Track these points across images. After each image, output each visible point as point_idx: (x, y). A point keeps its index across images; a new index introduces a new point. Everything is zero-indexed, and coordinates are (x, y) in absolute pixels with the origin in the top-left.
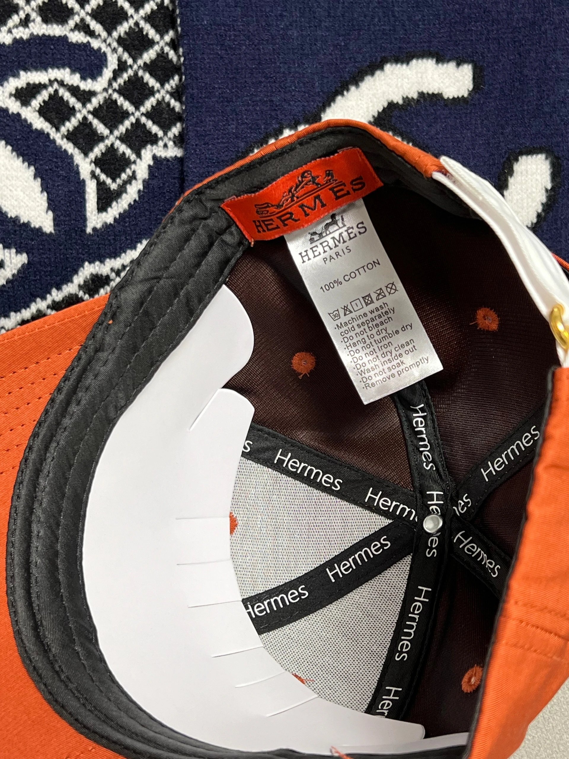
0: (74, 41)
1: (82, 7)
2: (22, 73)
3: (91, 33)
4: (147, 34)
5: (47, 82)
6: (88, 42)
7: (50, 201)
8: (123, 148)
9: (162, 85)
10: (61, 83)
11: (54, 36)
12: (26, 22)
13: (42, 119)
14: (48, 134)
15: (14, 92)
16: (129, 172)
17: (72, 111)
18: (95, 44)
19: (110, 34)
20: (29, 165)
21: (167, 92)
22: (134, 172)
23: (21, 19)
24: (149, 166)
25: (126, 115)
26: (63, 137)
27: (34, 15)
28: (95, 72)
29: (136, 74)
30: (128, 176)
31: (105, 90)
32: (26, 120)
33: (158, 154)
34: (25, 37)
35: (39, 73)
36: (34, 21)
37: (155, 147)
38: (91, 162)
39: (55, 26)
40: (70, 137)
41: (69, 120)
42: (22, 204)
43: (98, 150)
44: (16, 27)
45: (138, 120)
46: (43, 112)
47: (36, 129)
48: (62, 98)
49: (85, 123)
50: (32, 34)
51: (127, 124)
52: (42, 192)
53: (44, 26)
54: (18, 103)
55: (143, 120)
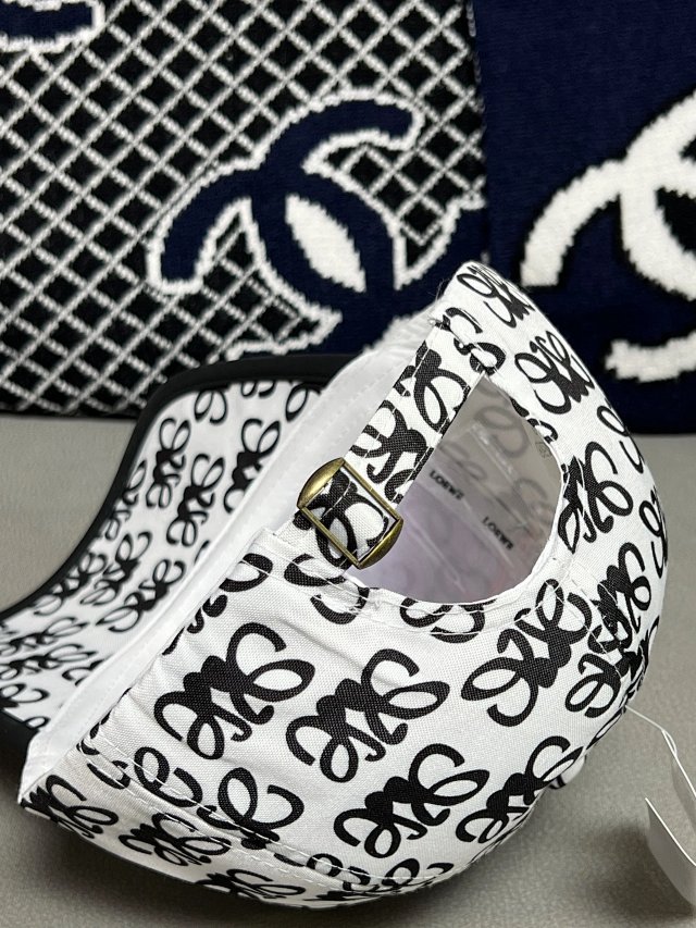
0: (382, 103)
1: (389, 68)
2: (333, 138)
3: (398, 94)
4: (451, 90)
6: (395, 103)
7: (362, 259)
8: (430, 204)
9: (468, 139)
11: (363, 100)
12: (336, 88)
14: (359, 196)
16: (435, 227)
17: (381, 171)
18: (402, 104)
19: (415, 92)
20: (342, 227)
21: (473, 145)
23: (331, 87)
24: (456, 219)
25: (433, 170)
27: (343, 82)
28: (402, 130)
29: (442, 129)
30: (435, 231)
31: (412, 148)
32: (337, 184)
33: (464, 207)
34: (336, 104)
35: (349, 137)
36: (343, 87)
38: (401, 220)
39: (363, 90)
40: (381, 195)
41: (378, 180)
42: (336, 265)
43: (406, 207)
44: (327, 94)
45: (444, 175)
46: (354, 174)
47: (347, 192)
48: (371, 159)
49: (393, 182)
50: (342, 100)
51: (434, 179)
52: (354, 251)
53: (354, 91)
54: (330, 168)
55: (450, 175)
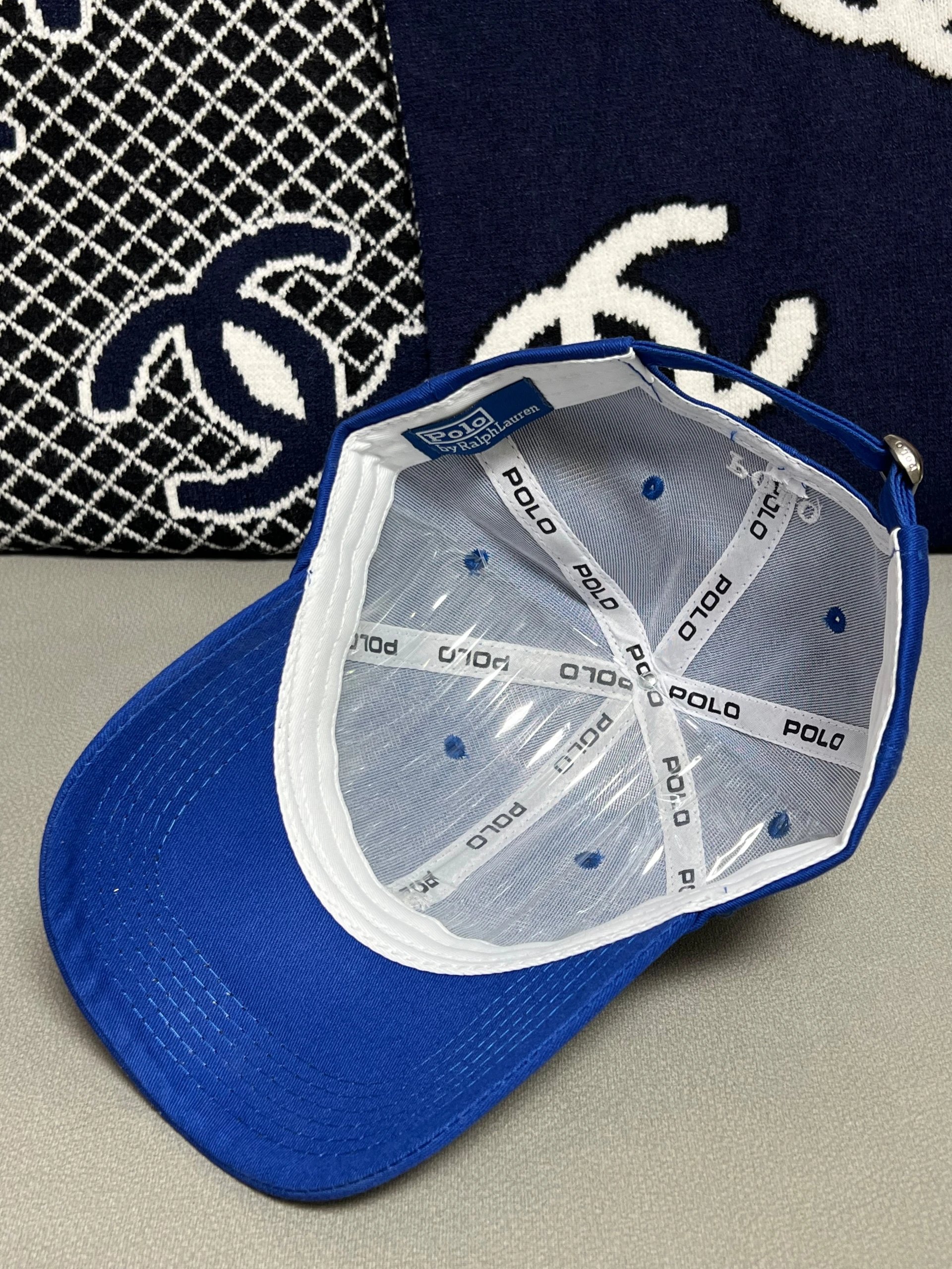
0: (317, 226)
1: (323, 191)
2: (268, 262)
3: (333, 217)
4: (388, 213)
5: (293, 269)
6: (331, 227)
7: (301, 387)
8: (369, 330)
9: (406, 263)
10: (307, 269)
11: (298, 224)
12: (269, 212)
13: (289, 306)
14: (296, 321)
15: (261, 282)
16: (376, 353)
17: (319, 296)
18: (338, 228)
19: (351, 216)
20: (280, 354)
21: (411, 269)
22: (381, 353)
23: (265, 210)
24: (396, 345)
25: (372, 295)
26: (311, 322)
27: (277, 205)
28: (339, 255)
29: (379, 253)
30: (376, 357)
31: (350, 272)
32: (274, 309)
33: (405, 333)
34: (270, 227)
35: (285, 261)
36: (277, 210)
37: (401, 326)
38: (339, 345)
39: (298, 214)
40: (317, 322)
41: (316, 305)
42: (275, 392)
43: (346, 333)
44: (261, 217)
45: (383, 300)
46: (290, 299)
47: (284, 317)
48: (308, 283)
49: (332, 308)
50: (276, 224)
51: (373, 304)
52: (293, 378)
53: (288, 214)
54: (266, 293)
55: (388, 299)
